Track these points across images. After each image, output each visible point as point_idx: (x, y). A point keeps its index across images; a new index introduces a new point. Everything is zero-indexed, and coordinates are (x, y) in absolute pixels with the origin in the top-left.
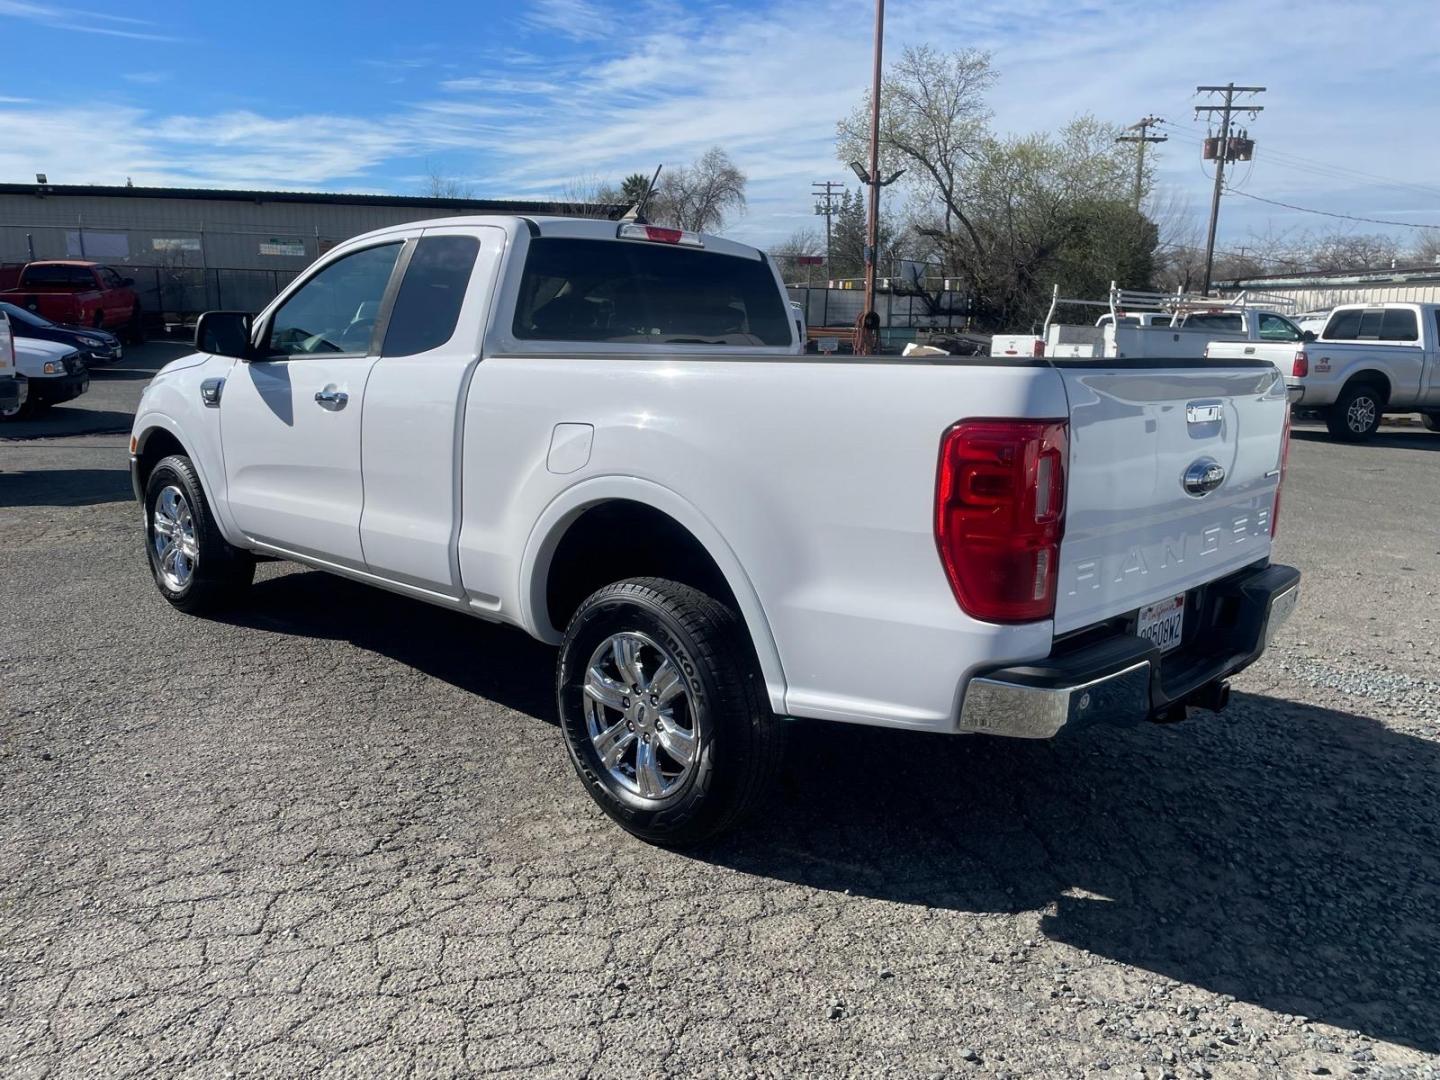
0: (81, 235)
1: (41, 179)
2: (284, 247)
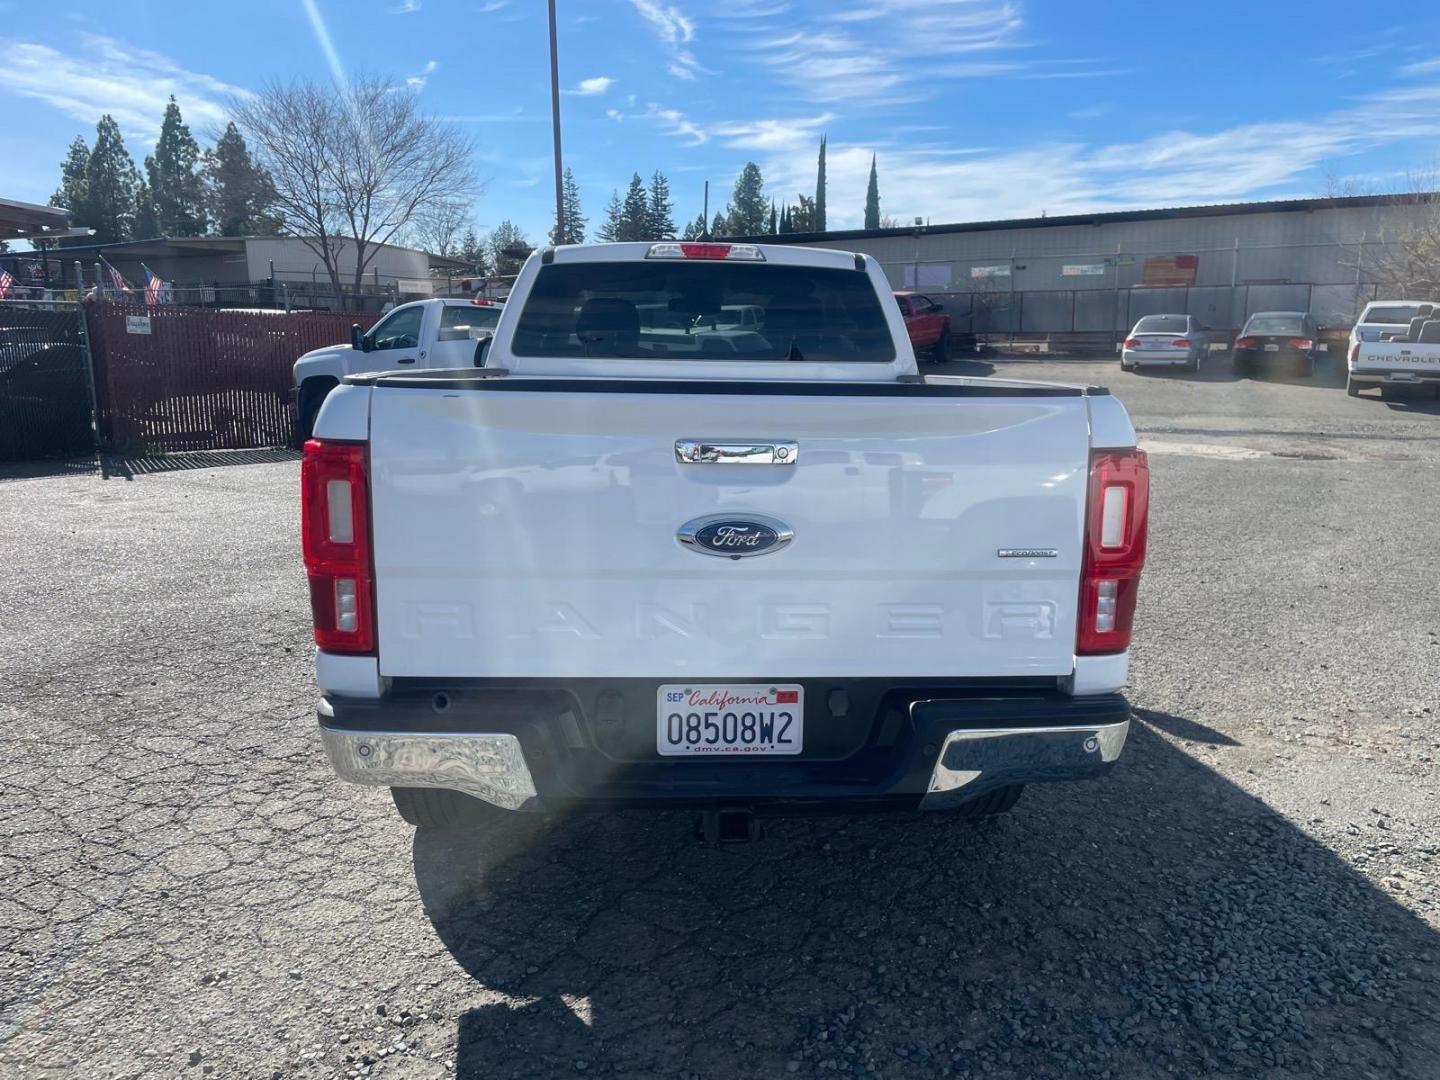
0: (916, 270)
1: (919, 221)
2: (1085, 267)
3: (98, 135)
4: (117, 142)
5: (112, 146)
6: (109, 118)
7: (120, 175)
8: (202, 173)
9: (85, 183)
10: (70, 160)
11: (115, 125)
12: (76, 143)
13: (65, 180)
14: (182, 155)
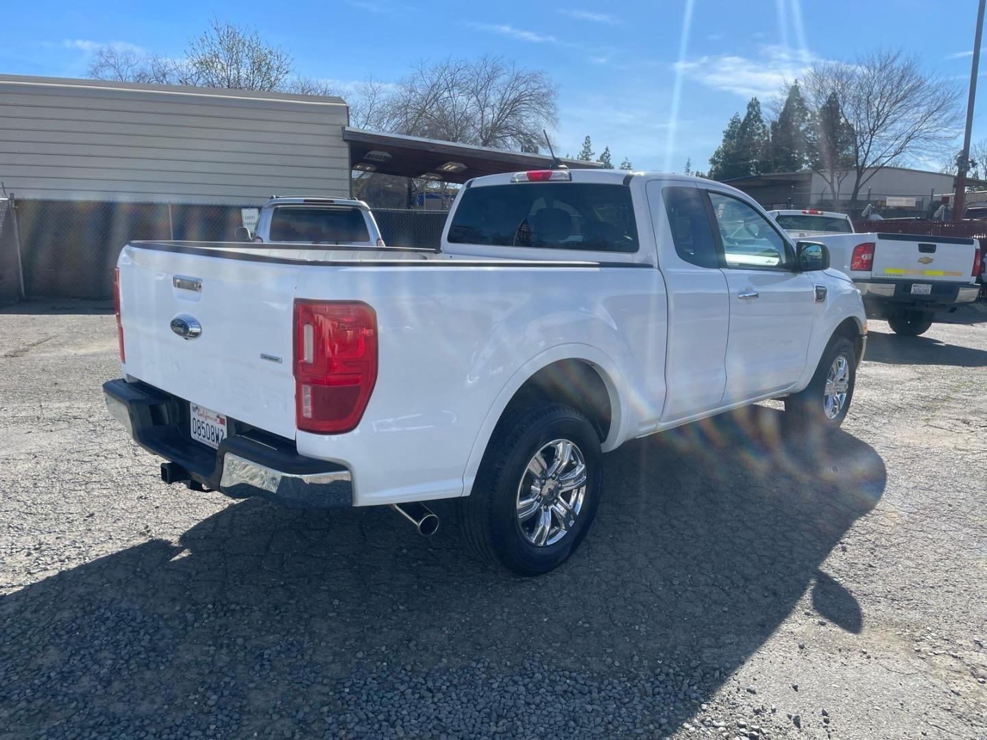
3: (747, 111)
4: (757, 115)
5: (755, 117)
6: (756, 99)
7: (755, 135)
8: (805, 130)
9: (734, 142)
10: (729, 128)
11: (758, 103)
12: (734, 117)
13: (724, 141)
14: (795, 118)
